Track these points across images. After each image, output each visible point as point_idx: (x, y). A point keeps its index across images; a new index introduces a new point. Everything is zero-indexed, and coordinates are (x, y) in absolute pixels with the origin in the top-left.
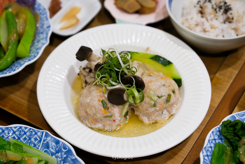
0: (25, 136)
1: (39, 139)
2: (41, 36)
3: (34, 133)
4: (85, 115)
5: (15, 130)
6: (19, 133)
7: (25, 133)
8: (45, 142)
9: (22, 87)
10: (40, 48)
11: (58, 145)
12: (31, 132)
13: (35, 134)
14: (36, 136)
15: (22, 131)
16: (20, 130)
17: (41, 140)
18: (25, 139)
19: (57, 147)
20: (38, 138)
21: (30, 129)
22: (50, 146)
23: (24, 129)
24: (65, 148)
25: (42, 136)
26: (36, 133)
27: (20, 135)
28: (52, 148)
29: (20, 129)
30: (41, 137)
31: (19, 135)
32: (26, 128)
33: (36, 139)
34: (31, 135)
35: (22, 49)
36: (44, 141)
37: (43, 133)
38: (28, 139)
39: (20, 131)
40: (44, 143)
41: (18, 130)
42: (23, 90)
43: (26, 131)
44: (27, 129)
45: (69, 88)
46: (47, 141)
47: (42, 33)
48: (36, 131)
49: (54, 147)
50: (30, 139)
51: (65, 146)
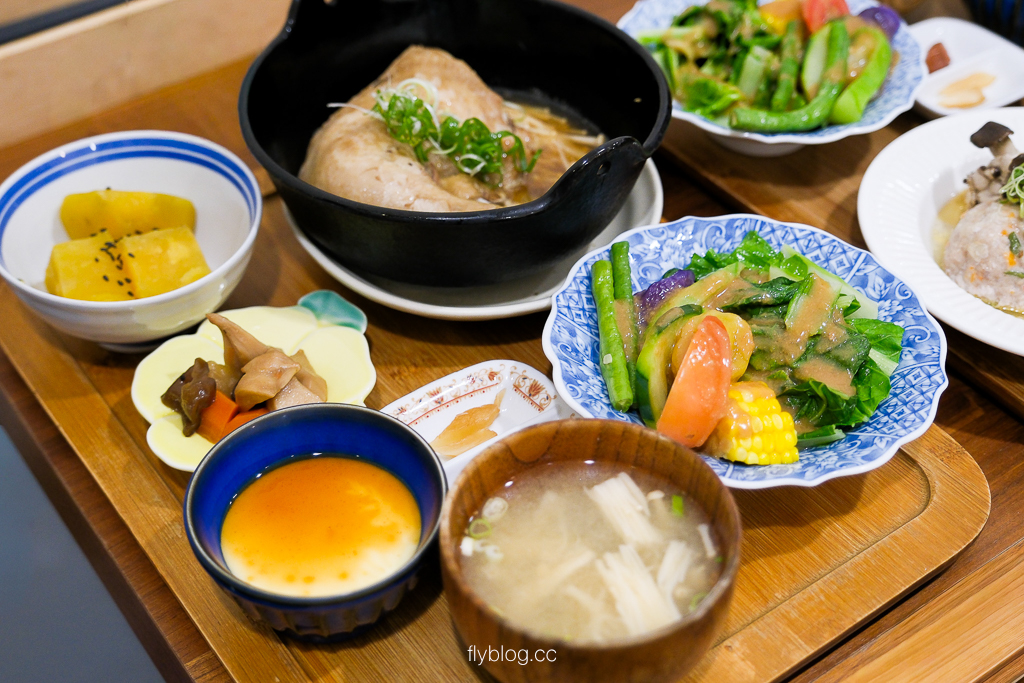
0: (817, 252)
1: (848, 265)
2: (896, 93)
3: (840, 250)
4: (959, 260)
5: (799, 235)
6: (806, 244)
7: (820, 247)
8: (861, 274)
9: (821, 194)
10: (889, 111)
11: (888, 285)
12: (835, 246)
13: (841, 253)
14: (843, 256)
15: (815, 241)
16: (809, 238)
17: (852, 267)
18: (817, 258)
19: (885, 288)
20: (845, 262)
21: (834, 241)
22: (870, 284)
23: (820, 238)
24: (903, 294)
25: (856, 261)
26: (844, 252)
27: (807, 247)
28: (874, 289)
29: (811, 237)
30: (853, 261)
31: (804, 248)
32: (825, 237)
33: (841, 263)
34: (832, 253)
35: (849, 103)
36: (858, 271)
37: (860, 254)
38: (823, 259)
39: (810, 241)
40: (857, 274)
41: (805, 237)
42: (819, 201)
43: (823, 242)
44: (826, 240)
45: (932, 212)
46: (865, 272)
47: (899, 88)
48: (846, 248)
49: (877, 287)
50: (827, 260)
51: (903, 289)
